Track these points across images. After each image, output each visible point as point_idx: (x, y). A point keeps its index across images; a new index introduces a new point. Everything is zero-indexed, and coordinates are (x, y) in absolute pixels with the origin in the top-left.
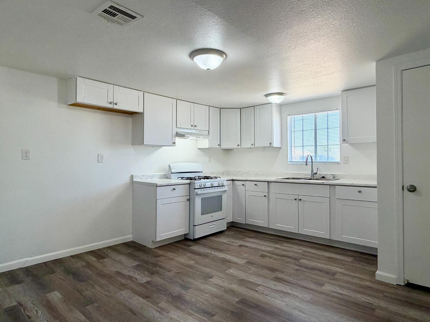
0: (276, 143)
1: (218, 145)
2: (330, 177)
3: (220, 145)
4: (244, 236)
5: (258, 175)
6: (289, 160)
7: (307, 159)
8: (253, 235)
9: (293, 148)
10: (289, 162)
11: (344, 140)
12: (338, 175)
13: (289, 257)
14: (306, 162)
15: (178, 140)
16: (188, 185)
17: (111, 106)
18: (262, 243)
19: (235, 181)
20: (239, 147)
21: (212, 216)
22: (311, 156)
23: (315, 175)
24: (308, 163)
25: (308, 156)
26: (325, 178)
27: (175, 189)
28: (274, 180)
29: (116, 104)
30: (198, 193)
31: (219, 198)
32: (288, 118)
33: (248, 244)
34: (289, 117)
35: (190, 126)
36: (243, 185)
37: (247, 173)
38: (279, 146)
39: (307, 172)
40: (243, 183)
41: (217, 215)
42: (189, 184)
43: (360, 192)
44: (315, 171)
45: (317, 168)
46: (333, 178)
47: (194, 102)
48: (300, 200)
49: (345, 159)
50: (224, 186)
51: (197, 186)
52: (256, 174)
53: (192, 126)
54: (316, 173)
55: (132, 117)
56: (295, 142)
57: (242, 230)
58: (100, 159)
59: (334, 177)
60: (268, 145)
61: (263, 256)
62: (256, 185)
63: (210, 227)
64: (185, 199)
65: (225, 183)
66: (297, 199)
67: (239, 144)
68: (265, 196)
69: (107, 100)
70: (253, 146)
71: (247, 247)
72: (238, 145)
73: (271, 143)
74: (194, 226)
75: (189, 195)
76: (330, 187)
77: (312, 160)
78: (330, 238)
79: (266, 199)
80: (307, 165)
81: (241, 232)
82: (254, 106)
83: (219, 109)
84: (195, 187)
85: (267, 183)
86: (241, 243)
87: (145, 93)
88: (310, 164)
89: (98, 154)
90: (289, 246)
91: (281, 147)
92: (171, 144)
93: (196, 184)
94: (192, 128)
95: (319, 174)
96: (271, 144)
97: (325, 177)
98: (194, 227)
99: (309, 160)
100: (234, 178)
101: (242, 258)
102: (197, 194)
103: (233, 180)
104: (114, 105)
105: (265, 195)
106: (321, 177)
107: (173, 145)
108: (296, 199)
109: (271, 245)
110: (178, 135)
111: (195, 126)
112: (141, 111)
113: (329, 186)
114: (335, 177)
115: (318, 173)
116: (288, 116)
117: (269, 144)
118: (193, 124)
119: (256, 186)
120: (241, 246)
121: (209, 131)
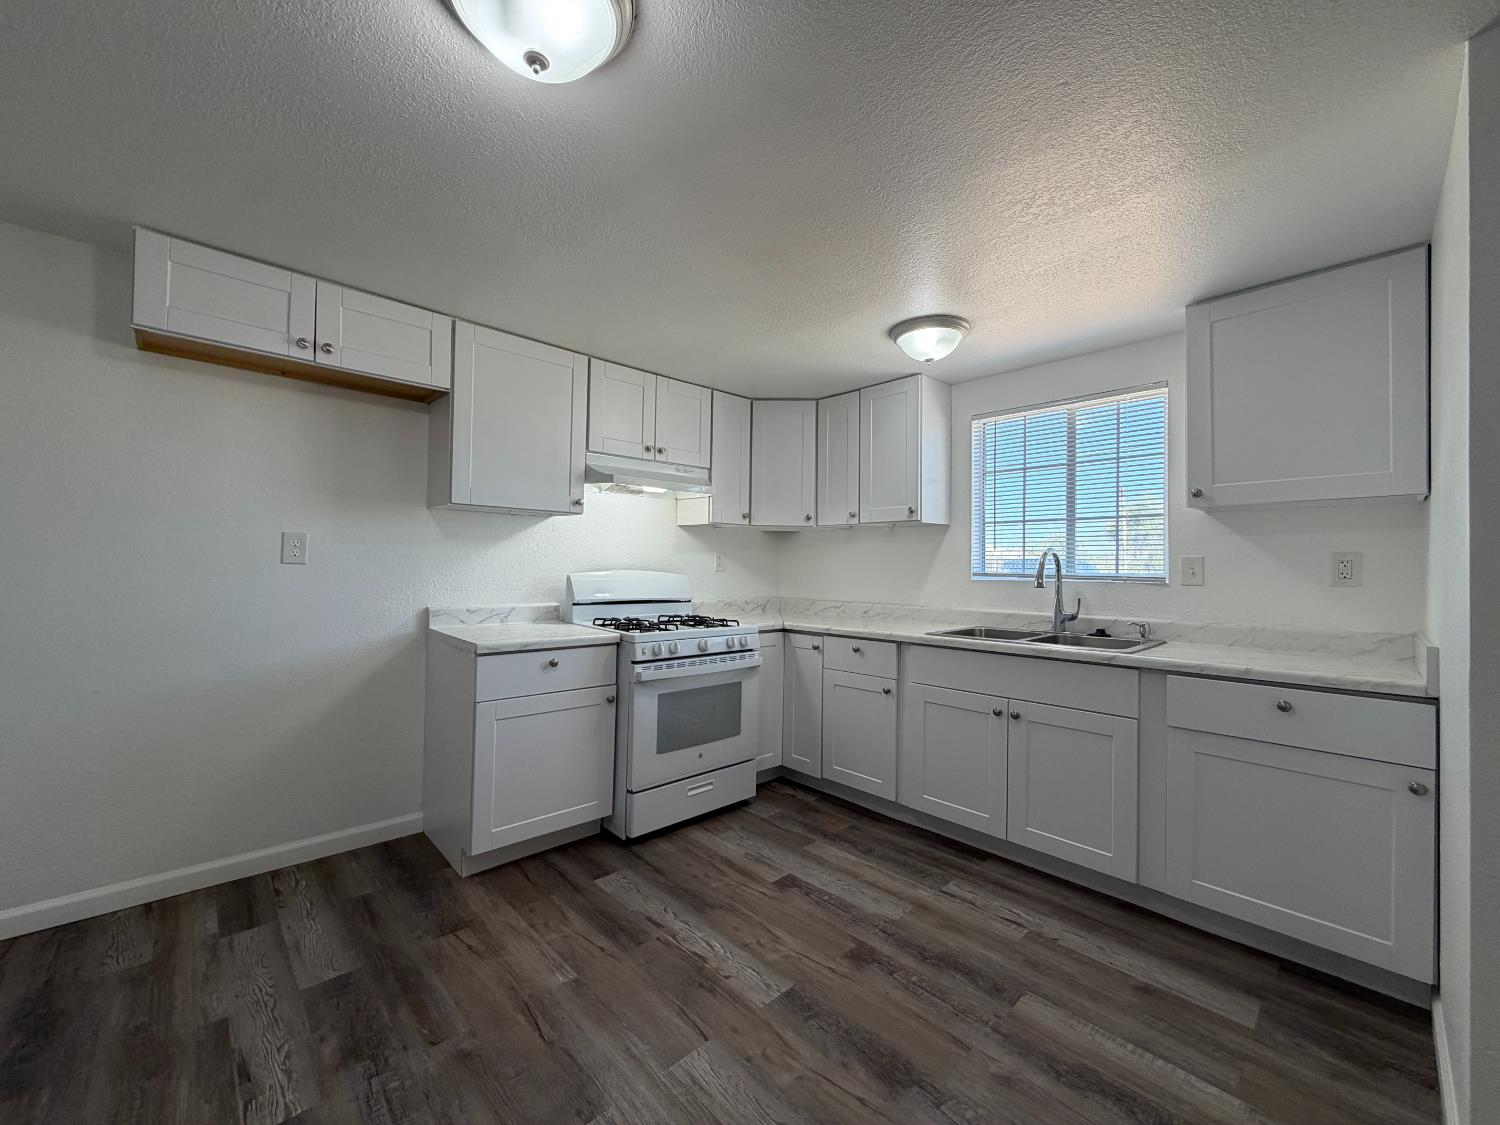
0: (932, 511)
1: (744, 517)
2: (1128, 633)
3: (748, 516)
4: (813, 830)
5: (870, 612)
6: (975, 567)
7: (1042, 565)
8: (842, 823)
9: (989, 528)
10: (975, 574)
11: (1197, 494)
12: (1161, 625)
13: (969, 973)
14: (1040, 576)
15: (591, 493)
16: (610, 648)
17: (306, 355)
18: (872, 875)
19: (792, 635)
20: (812, 523)
21: (700, 756)
22: (1055, 555)
23: (1067, 624)
24: (1045, 580)
25: (1045, 554)
26: (1110, 636)
27: (556, 664)
28: (919, 639)
29: (329, 352)
30: (644, 679)
31: (729, 693)
32: (974, 426)
33: (817, 878)
34: (975, 424)
35: (641, 448)
36: (816, 648)
37: (837, 607)
38: (940, 519)
39: (1040, 611)
40: (817, 641)
41: (717, 751)
42: (618, 645)
43: (1284, 708)
44: (1068, 610)
45: (1079, 600)
46: (1143, 636)
47: (655, 371)
48: (1016, 717)
49: (1189, 569)
50: (751, 650)
51: (644, 653)
52: (866, 612)
53: (648, 449)
54: (1073, 618)
55: (429, 413)
56: (997, 507)
57: (811, 799)
58: (290, 550)
59: (1146, 636)
60: (904, 516)
61: (861, 956)
62: (856, 650)
63: (690, 794)
64: (598, 696)
65: (753, 641)
66: (1005, 711)
67: (813, 515)
68: (887, 692)
69: (285, 331)
70: (855, 521)
71: (808, 890)
72: (808, 518)
73: (913, 509)
74: (628, 792)
75: (616, 684)
76: (1139, 675)
77: (1058, 571)
78: (1138, 879)
79: (891, 701)
80: (1040, 585)
81: (806, 808)
82: (859, 390)
83: (749, 401)
84: (634, 655)
85: (894, 645)
86: (789, 864)
87: (458, 322)
88: (1050, 583)
89: (283, 534)
90: (970, 896)
91: (949, 526)
92: (566, 507)
93: (638, 648)
94: (650, 456)
95: (1083, 619)
96: (912, 512)
97: (1107, 632)
98: (629, 795)
99: (1050, 569)
100: (788, 624)
101: (770, 965)
102: (641, 683)
103: (784, 630)
104: (320, 354)
105: (887, 687)
106: (1094, 631)
107: (573, 509)
108: (998, 714)
109: (900, 883)
110: (591, 475)
111: (660, 451)
112: (440, 382)
113: (1136, 672)
114: (1150, 633)
115: (1079, 616)
116: (973, 419)
117: (907, 512)
118: (651, 444)
119: (857, 655)
120: (788, 883)
121: (710, 469)
